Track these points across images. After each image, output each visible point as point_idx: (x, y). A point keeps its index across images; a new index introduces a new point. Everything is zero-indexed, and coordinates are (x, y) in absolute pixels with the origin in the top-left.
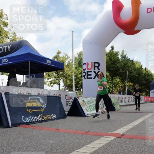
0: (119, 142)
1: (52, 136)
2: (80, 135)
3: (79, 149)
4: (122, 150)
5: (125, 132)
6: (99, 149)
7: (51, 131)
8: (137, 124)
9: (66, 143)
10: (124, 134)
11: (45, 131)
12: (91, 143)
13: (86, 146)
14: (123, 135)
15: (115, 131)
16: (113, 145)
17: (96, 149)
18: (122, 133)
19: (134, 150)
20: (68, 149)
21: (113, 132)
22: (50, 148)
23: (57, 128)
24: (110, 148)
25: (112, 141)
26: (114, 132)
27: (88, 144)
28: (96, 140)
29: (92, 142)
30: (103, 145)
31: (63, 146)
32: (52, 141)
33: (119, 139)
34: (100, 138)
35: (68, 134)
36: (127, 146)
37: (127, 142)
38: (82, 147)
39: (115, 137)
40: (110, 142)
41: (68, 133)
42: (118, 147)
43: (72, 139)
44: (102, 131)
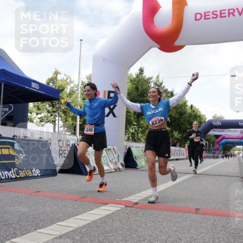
0: (127, 214)
1: (25, 201)
2: (71, 201)
3: (61, 221)
4: (128, 225)
5: (141, 200)
6: (94, 222)
7: (26, 195)
8: (164, 188)
9: (45, 212)
10: (140, 202)
11: (17, 193)
12: (83, 213)
13: (75, 217)
14: (136, 203)
15: (127, 197)
16: (117, 218)
17: (88, 222)
18: (135, 201)
19: (146, 225)
20: (45, 221)
21: (123, 198)
22: (16, 219)
23: (38, 190)
24: (111, 221)
25: (117, 211)
26: (125, 199)
27: (79, 215)
28: (92, 209)
29: (85, 212)
30: (101, 217)
31: (38, 216)
32: (23, 209)
33: (129, 209)
34: (100, 207)
35: (52, 199)
36: (137, 219)
37: (140, 214)
38: (68, 219)
39: (124, 207)
40: (113, 213)
41: (52, 197)
42: (124, 221)
43: (56, 207)
44: (106, 197)
